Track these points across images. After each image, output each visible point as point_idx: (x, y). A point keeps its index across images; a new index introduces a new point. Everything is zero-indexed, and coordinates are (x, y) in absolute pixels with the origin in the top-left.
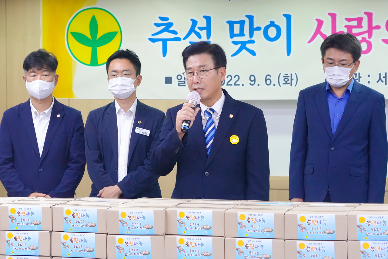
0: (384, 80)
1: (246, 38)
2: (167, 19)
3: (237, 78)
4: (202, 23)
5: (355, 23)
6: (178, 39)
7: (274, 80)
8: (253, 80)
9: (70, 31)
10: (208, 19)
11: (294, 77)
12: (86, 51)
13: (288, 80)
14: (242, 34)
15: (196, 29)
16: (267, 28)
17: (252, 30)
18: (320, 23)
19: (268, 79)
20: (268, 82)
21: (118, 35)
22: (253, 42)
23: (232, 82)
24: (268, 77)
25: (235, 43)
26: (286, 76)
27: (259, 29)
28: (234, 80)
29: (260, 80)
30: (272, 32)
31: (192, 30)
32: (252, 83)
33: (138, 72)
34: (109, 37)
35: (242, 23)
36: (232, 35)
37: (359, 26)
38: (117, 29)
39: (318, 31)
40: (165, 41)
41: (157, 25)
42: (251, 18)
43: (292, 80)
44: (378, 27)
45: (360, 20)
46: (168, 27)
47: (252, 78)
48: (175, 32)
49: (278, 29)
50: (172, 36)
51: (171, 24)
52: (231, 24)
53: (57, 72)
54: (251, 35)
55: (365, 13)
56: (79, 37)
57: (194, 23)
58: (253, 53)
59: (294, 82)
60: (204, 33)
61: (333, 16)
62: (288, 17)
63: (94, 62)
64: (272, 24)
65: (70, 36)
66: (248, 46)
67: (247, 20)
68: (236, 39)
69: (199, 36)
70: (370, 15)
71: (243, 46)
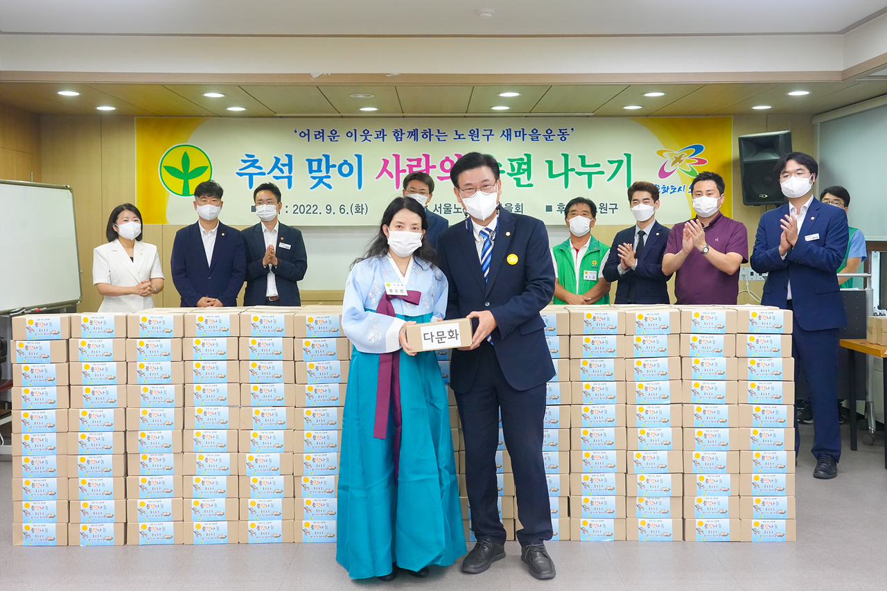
0: (439, 209)
1: (323, 174)
2: (253, 156)
3: (315, 207)
4: (285, 160)
5: (415, 163)
6: (263, 174)
7: (348, 209)
8: (329, 209)
9: (163, 165)
10: (290, 157)
11: (364, 207)
12: (178, 183)
13: (359, 209)
14: (319, 170)
15: (279, 165)
16: (341, 166)
17: (328, 167)
18: (386, 162)
19: (342, 208)
20: (342, 211)
21: (209, 169)
22: (329, 177)
23: (311, 211)
24: (342, 207)
25: (314, 178)
26: (357, 206)
27: (334, 166)
28: (313, 209)
29: (336, 209)
30: (346, 169)
31: (275, 166)
32: (329, 212)
33: (279, 200)
34: (201, 170)
35: (319, 161)
36: (311, 171)
37: (419, 165)
38: (206, 164)
39: (384, 169)
40: (251, 176)
41: (244, 161)
42: (327, 157)
43: (363, 209)
44: (434, 167)
45: (419, 160)
46: (254, 163)
47: (329, 208)
48: (261, 168)
49: (351, 167)
50: (258, 171)
51: (257, 161)
52: (310, 161)
53: (222, 199)
54: (328, 171)
55: (423, 155)
56: (172, 171)
57: (278, 160)
58: (329, 187)
59: (364, 211)
60: (286, 169)
61: (397, 157)
62: (359, 157)
63: (186, 193)
64: (346, 162)
65: (163, 169)
66: (325, 180)
67: (324, 159)
68: (314, 174)
69: (282, 171)
70: (427, 157)
71: (321, 180)
